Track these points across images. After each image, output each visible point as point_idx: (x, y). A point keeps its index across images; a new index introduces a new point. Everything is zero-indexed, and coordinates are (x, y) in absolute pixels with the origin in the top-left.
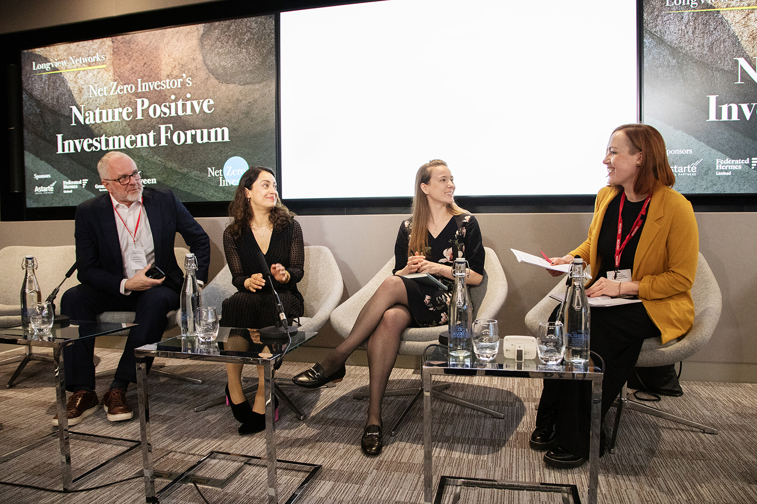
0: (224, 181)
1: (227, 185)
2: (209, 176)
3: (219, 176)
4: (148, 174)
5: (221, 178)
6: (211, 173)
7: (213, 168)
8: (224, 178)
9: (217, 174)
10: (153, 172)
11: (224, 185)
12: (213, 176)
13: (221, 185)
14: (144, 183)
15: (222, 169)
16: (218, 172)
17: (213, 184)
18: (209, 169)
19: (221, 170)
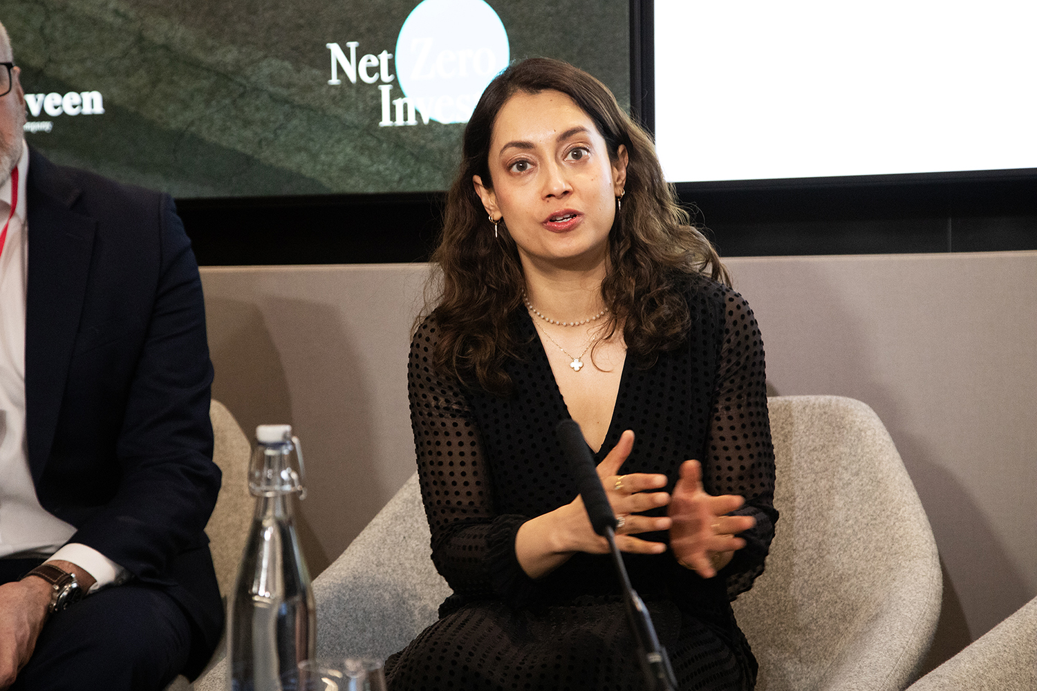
0: (399, 103)
1: (412, 121)
2: (334, 80)
3: (379, 82)
4: (66, 72)
5: (385, 91)
6: (340, 70)
7: (353, 45)
8: (397, 92)
9: (371, 71)
10: (89, 64)
11: (400, 122)
12: (353, 79)
13: (386, 121)
14: (52, 112)
15: (392, 50)
16: (374, 62)
17: (350, 117)
18: (335, 49)
19: (385, 56)
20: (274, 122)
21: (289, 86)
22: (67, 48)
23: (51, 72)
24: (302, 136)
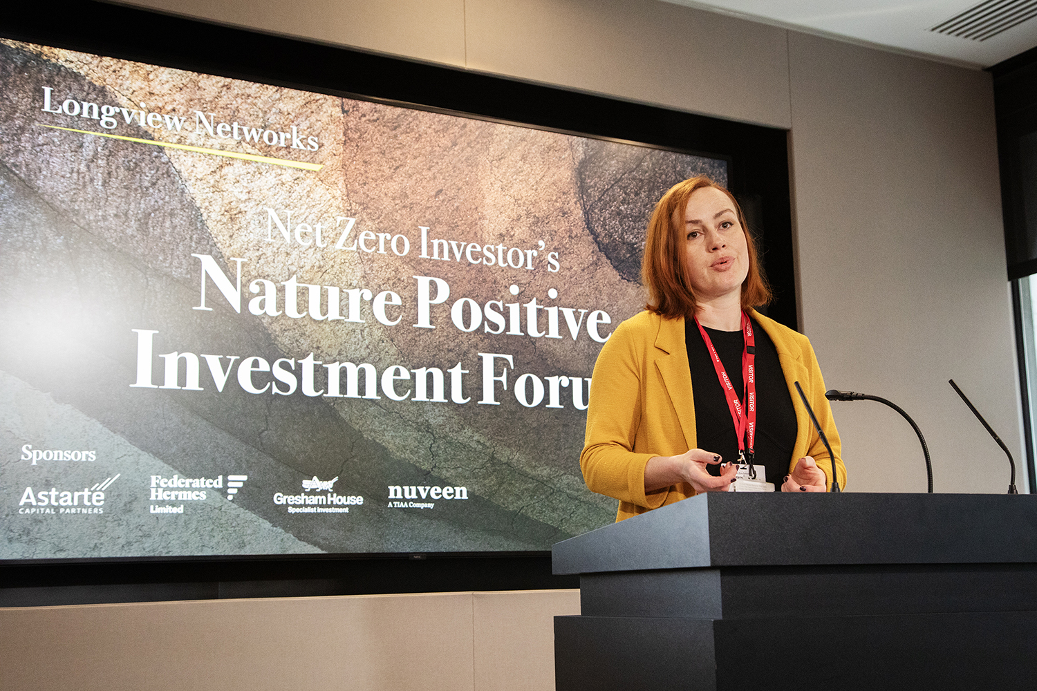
20: (570, 509)
21: (578, 490)
22: (446, 460)
23: (435, 473)
24: (585, 518)
